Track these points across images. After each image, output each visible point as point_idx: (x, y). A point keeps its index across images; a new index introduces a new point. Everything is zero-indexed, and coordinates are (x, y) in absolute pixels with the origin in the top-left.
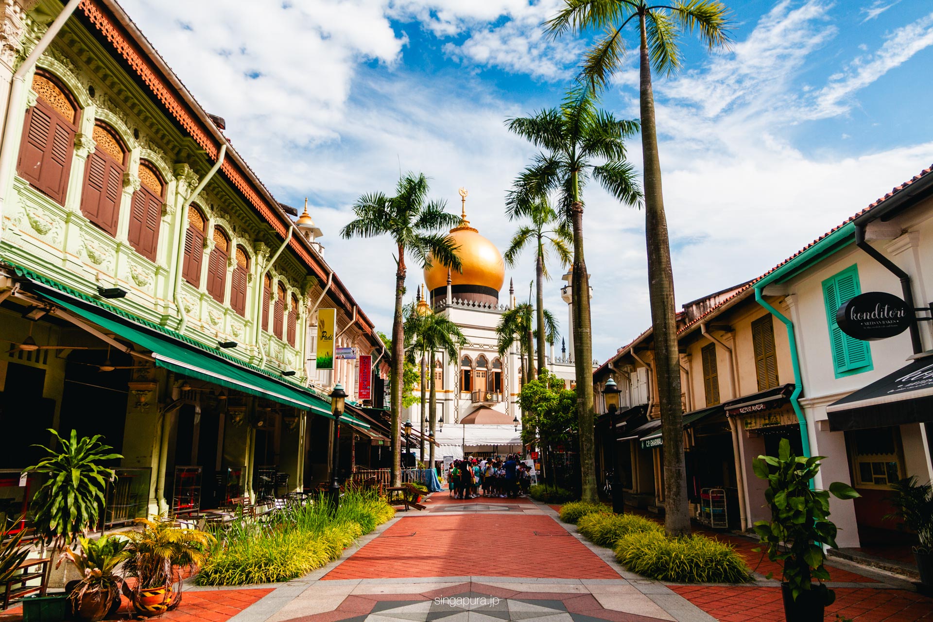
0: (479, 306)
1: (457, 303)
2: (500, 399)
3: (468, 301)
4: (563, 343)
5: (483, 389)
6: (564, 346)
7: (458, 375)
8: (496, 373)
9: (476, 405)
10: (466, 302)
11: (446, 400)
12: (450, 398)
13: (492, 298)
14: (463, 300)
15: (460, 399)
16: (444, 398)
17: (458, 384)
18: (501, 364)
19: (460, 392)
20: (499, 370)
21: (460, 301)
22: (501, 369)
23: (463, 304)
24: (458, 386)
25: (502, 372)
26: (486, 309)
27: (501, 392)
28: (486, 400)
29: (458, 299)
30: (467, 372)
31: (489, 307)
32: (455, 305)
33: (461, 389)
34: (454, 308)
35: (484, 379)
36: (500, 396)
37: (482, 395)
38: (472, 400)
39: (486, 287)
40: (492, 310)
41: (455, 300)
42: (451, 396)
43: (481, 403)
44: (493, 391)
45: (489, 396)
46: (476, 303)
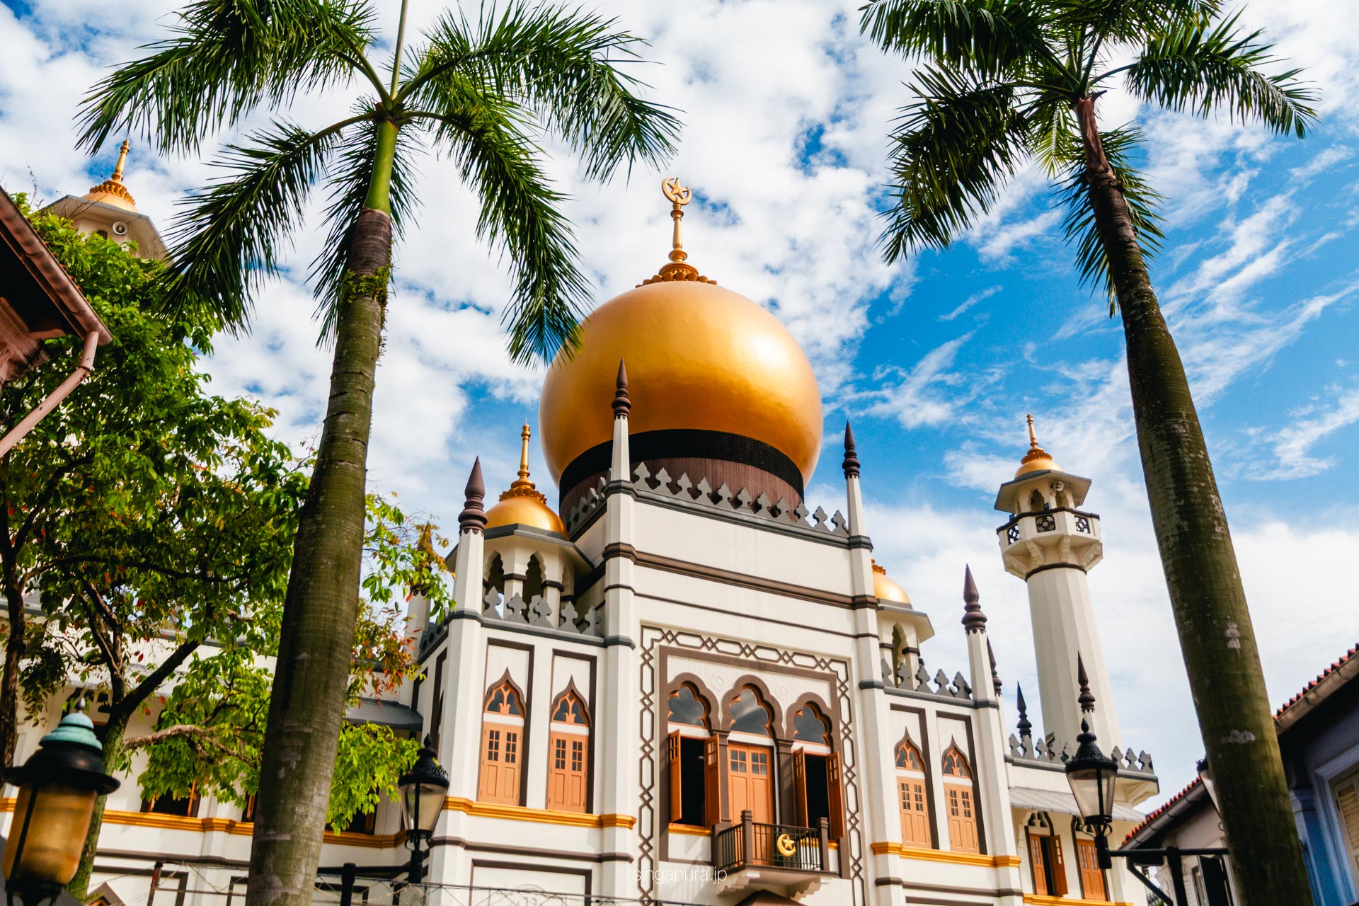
0: (736, 503)
1: (653, 483)
2: (833, 866)
3: (695, 481)
4: (1022, 706)
5: (761, 815)
6: (1023, 716)
7: (655, 755)
8: (811, 758)
9: (730, 882)
10: (685, 482)
11: (600, 859)
12: (619, 850)
13: (782, 487)
14: (675, 476)
15: (664, 856)
16: (592, 850)
17: (655, 792)
18: (828, 724)
19: (664, 830)
20: (821, 750)
21: (663, 476)
22: (830, 742)
23: (675, 488)
24: (655, 803)
25: (833, 756)
26: (763, 517)
27: (836, 834)
28: (776, 860)
29: (654, 471)
30: (693, 748)
31: (774, 511)
32: (642, 487)
33: (667, 817)
34: (639, 498)
35: (763, 776)
36: (832, 854)
37: (758, 840)
38: (712, 863)
39: (757, 443)
40: (783, 520)
41: (642, 470)
42: (626, 841)
43: (755, 875)
44: (800, 822)
45: (785, 845)
46: (725, 492)
